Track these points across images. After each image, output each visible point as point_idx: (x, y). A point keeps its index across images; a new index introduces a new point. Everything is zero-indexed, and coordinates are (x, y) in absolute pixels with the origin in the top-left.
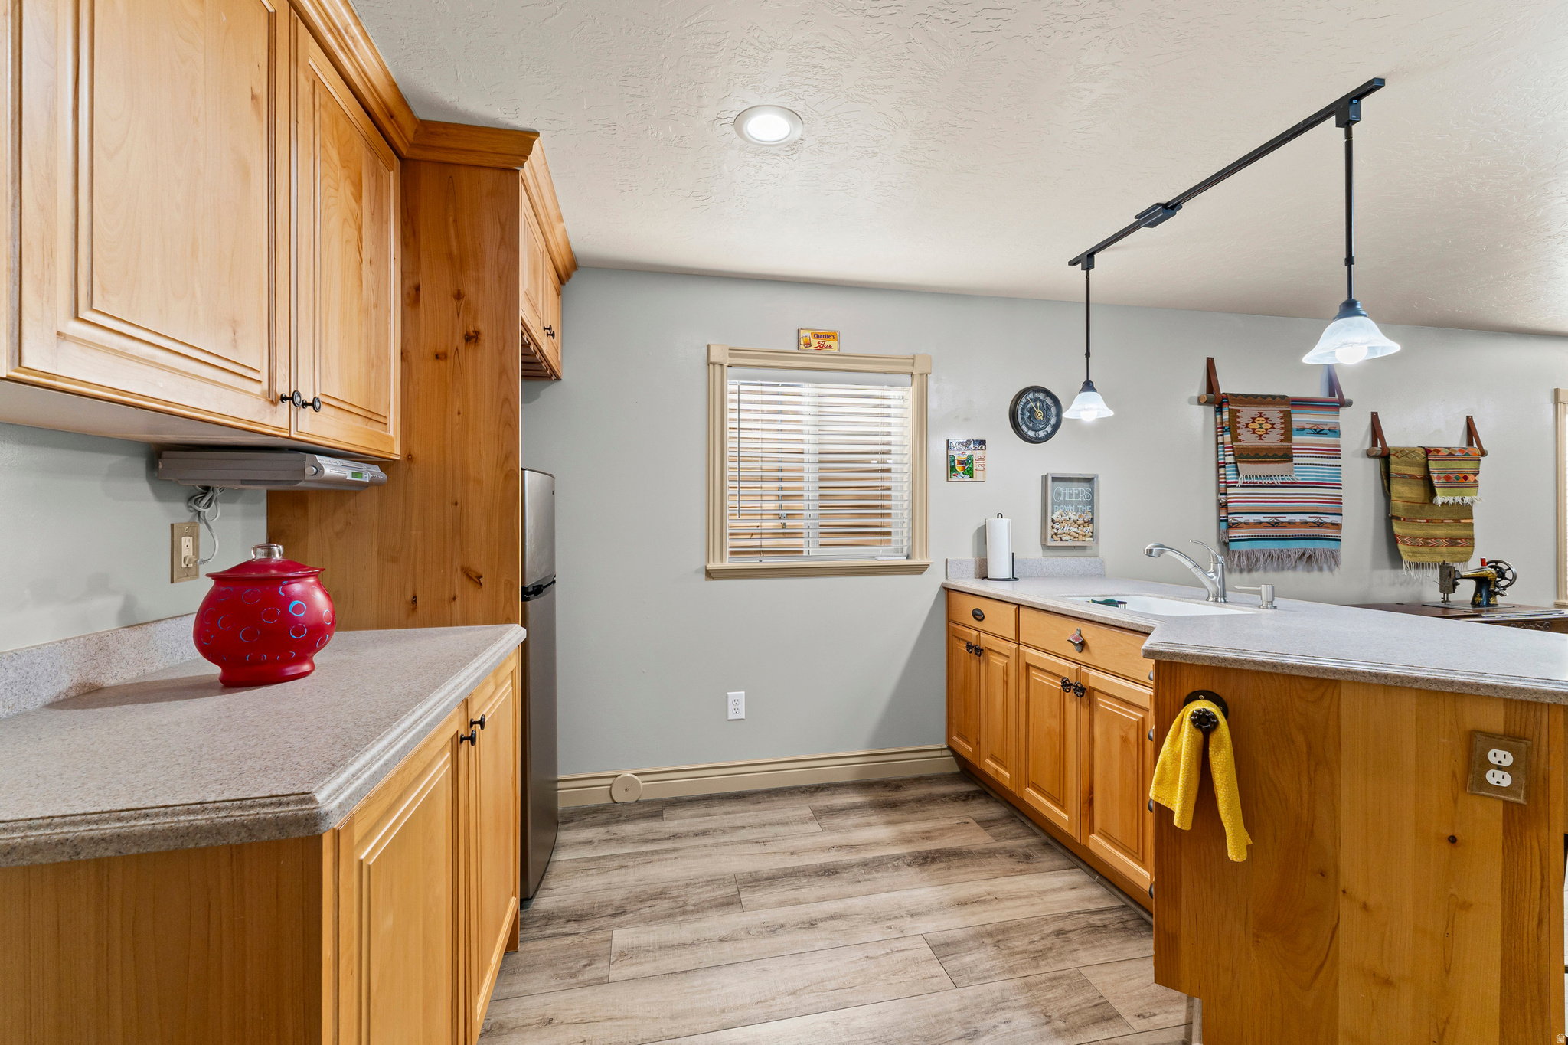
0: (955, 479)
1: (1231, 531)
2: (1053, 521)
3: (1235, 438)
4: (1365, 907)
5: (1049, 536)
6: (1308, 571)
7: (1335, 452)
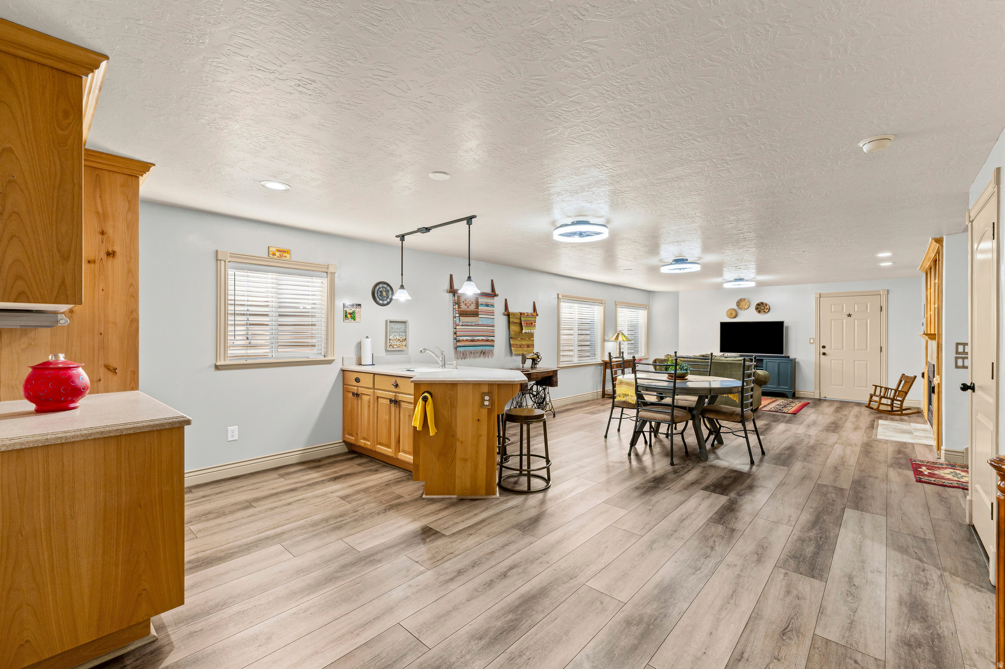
0: (347, 321)
1: (458, 343)
2: (390, 339)
3: (459, 307)
4: (462, 442)
5: (388, 346)
6: (484, 358)
7: (492, 313)
